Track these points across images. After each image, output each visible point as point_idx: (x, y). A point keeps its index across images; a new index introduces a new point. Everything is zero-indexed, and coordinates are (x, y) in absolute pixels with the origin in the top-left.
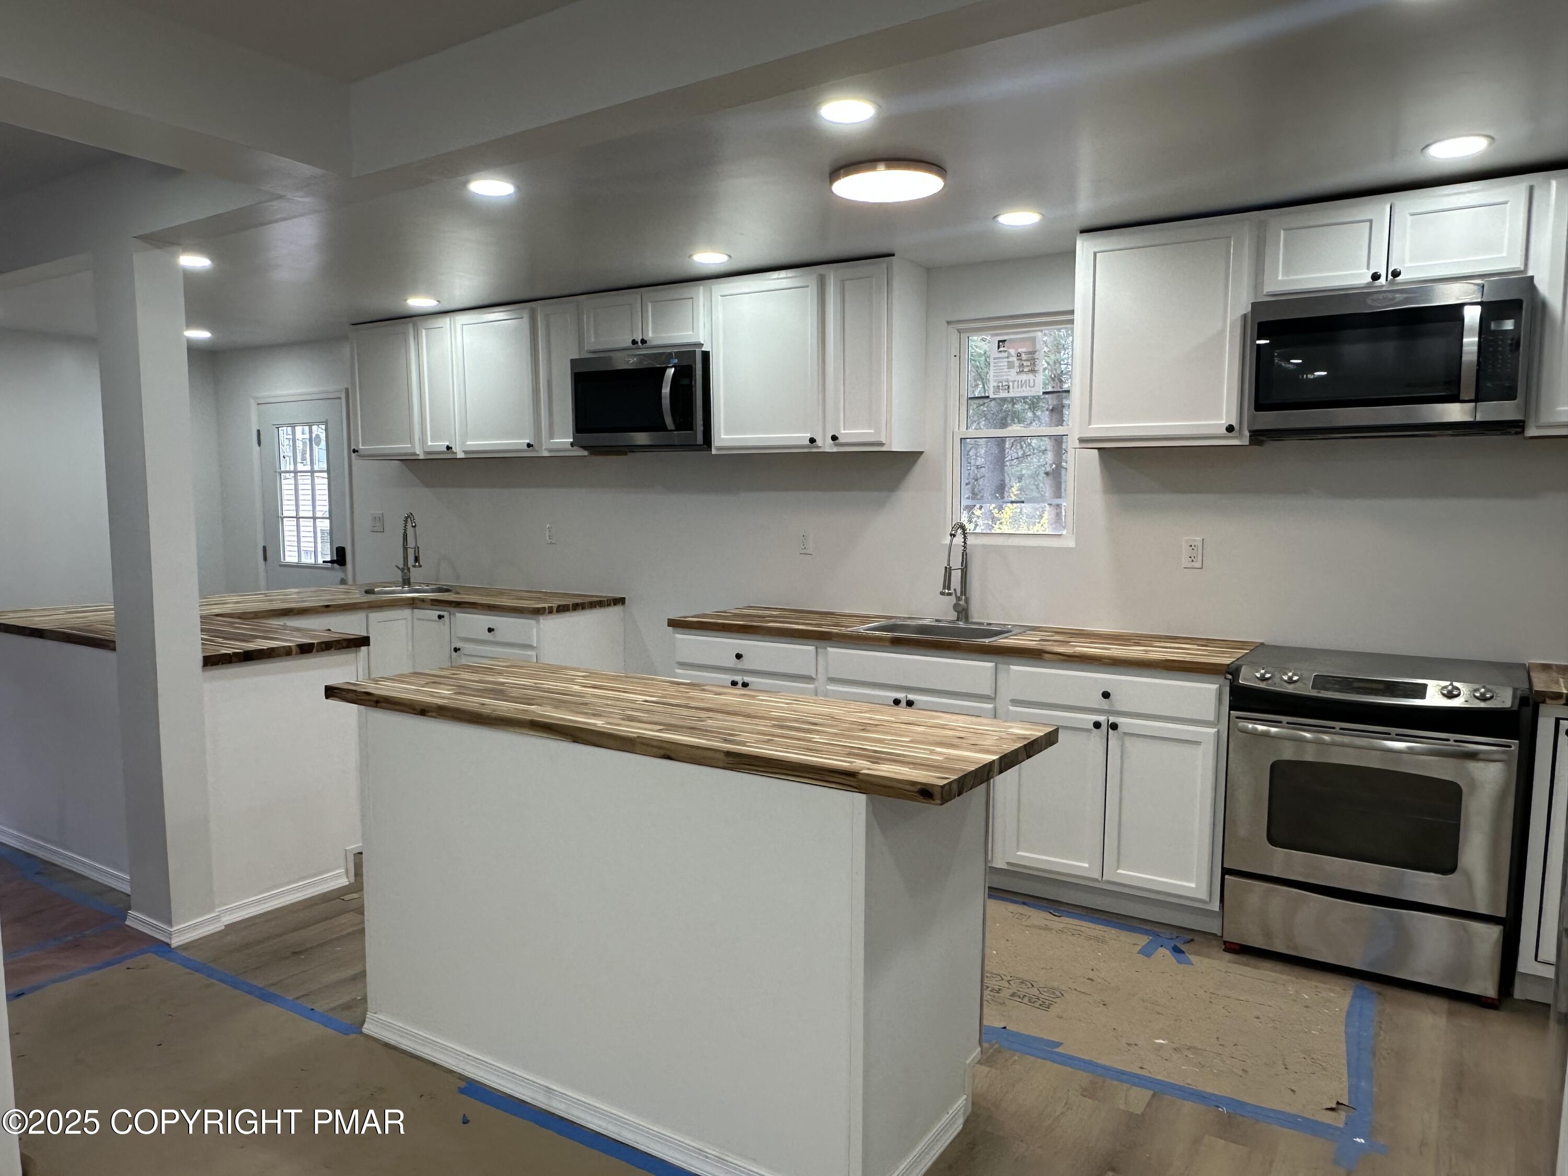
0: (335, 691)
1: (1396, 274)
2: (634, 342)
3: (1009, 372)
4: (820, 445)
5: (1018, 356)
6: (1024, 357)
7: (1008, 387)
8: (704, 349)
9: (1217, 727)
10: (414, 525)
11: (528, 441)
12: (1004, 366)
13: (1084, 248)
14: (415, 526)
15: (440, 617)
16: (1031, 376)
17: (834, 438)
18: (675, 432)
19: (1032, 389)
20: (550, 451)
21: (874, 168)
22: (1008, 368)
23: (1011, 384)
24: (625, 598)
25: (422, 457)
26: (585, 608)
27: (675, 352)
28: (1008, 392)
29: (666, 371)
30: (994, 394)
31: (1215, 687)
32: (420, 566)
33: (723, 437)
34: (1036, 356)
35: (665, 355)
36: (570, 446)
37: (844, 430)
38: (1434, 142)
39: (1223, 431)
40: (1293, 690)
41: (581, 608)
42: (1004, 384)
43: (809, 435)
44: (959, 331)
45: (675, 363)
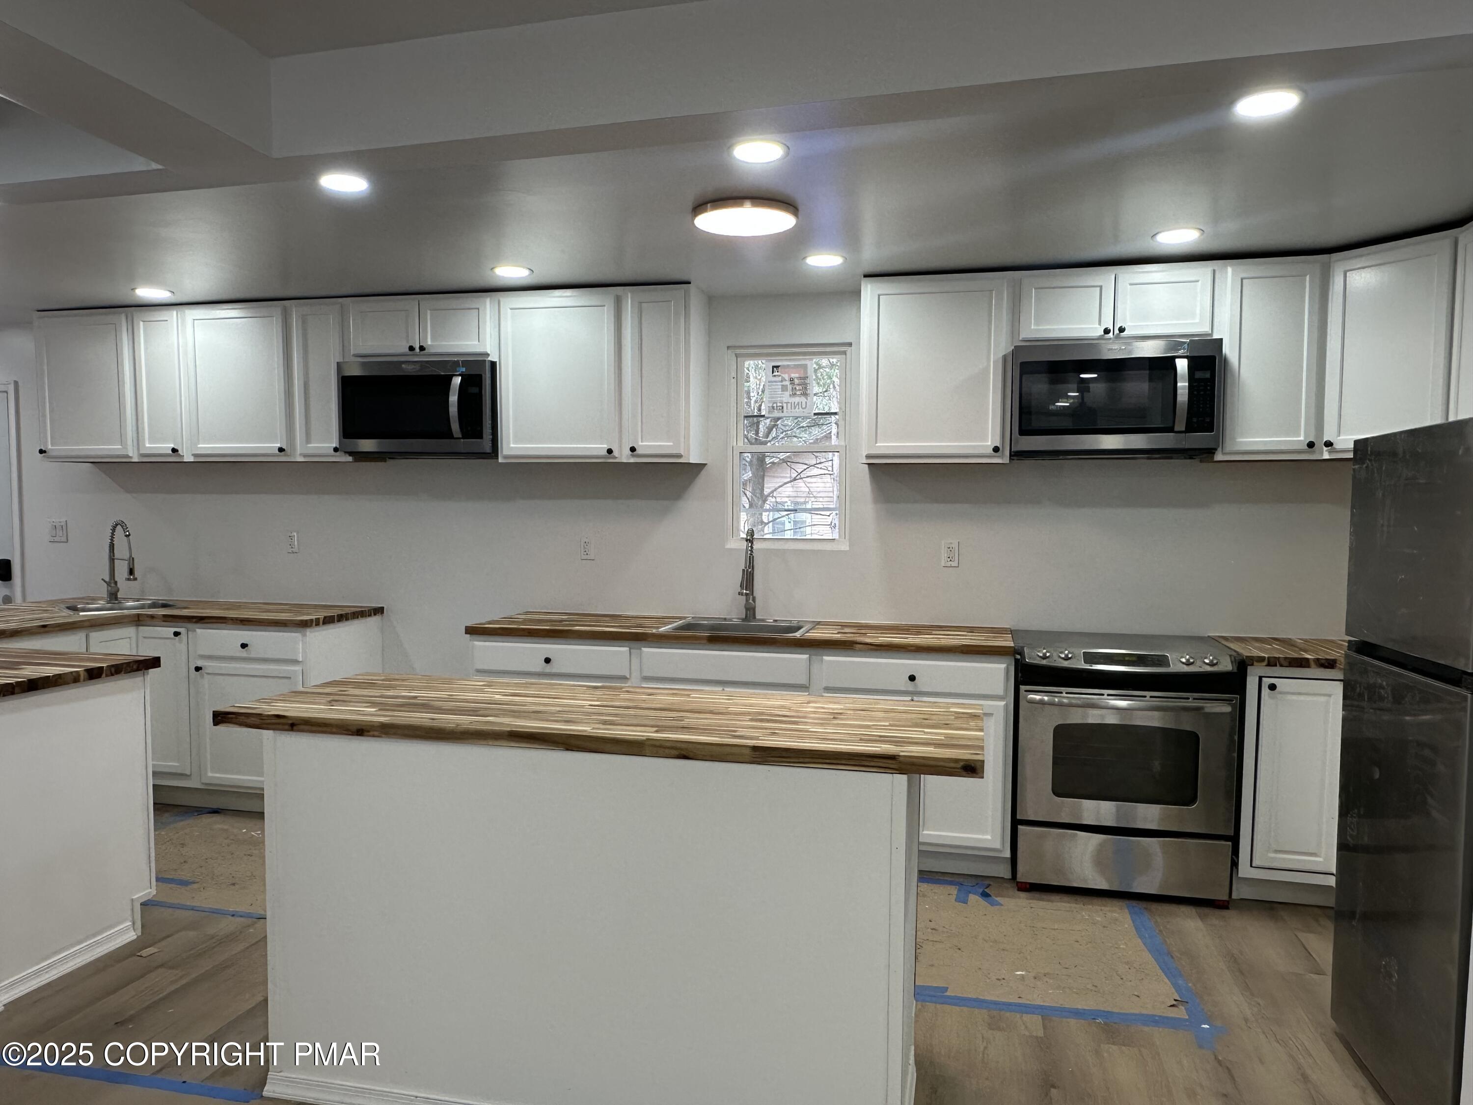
0: (229, 716)
1: (1122, 330)
2: (411, 348)
3: (783, 394)
4: (617, 456)
5: (791, 381)
6: (796, 381)
7: (782, 408)
8: (490, 358)
9: (1005, 700)
10: (127, 533)
11: (279, 445)
12: (778, 389)
13: (869, 291)
14: (129, 535)
15: (176, 634)
16: (803, 399)
17: (633, 449)
18: (462, 440)
19: (804, 410)
20: (305, 456)
21: (741, 205)
22: (782, 391)
23: (785, 405)
24: (383, 608)
25: (135, 459)
26: (349, 619)
27: (462, 361)
28: (783, 412)
29: (451, 380)
30: (769, 414)
31: (1003, 666)
32: (135, 579)
33: (512, 445)
34: (808, 381)
35: (450, 364)
36: (333, 452)
37: (642, 442)
38: (1163, 231)
39: (990, 451)
40: (1068, 664)
41: (344, 619)
42: (779, 404)
43: (606, 446)
44: (737, 356)
45: (462, 372)
